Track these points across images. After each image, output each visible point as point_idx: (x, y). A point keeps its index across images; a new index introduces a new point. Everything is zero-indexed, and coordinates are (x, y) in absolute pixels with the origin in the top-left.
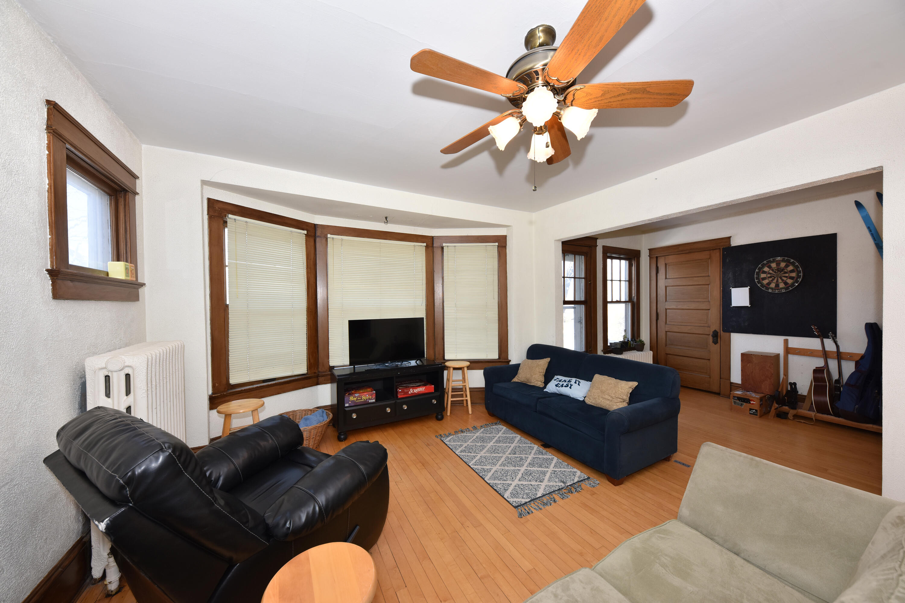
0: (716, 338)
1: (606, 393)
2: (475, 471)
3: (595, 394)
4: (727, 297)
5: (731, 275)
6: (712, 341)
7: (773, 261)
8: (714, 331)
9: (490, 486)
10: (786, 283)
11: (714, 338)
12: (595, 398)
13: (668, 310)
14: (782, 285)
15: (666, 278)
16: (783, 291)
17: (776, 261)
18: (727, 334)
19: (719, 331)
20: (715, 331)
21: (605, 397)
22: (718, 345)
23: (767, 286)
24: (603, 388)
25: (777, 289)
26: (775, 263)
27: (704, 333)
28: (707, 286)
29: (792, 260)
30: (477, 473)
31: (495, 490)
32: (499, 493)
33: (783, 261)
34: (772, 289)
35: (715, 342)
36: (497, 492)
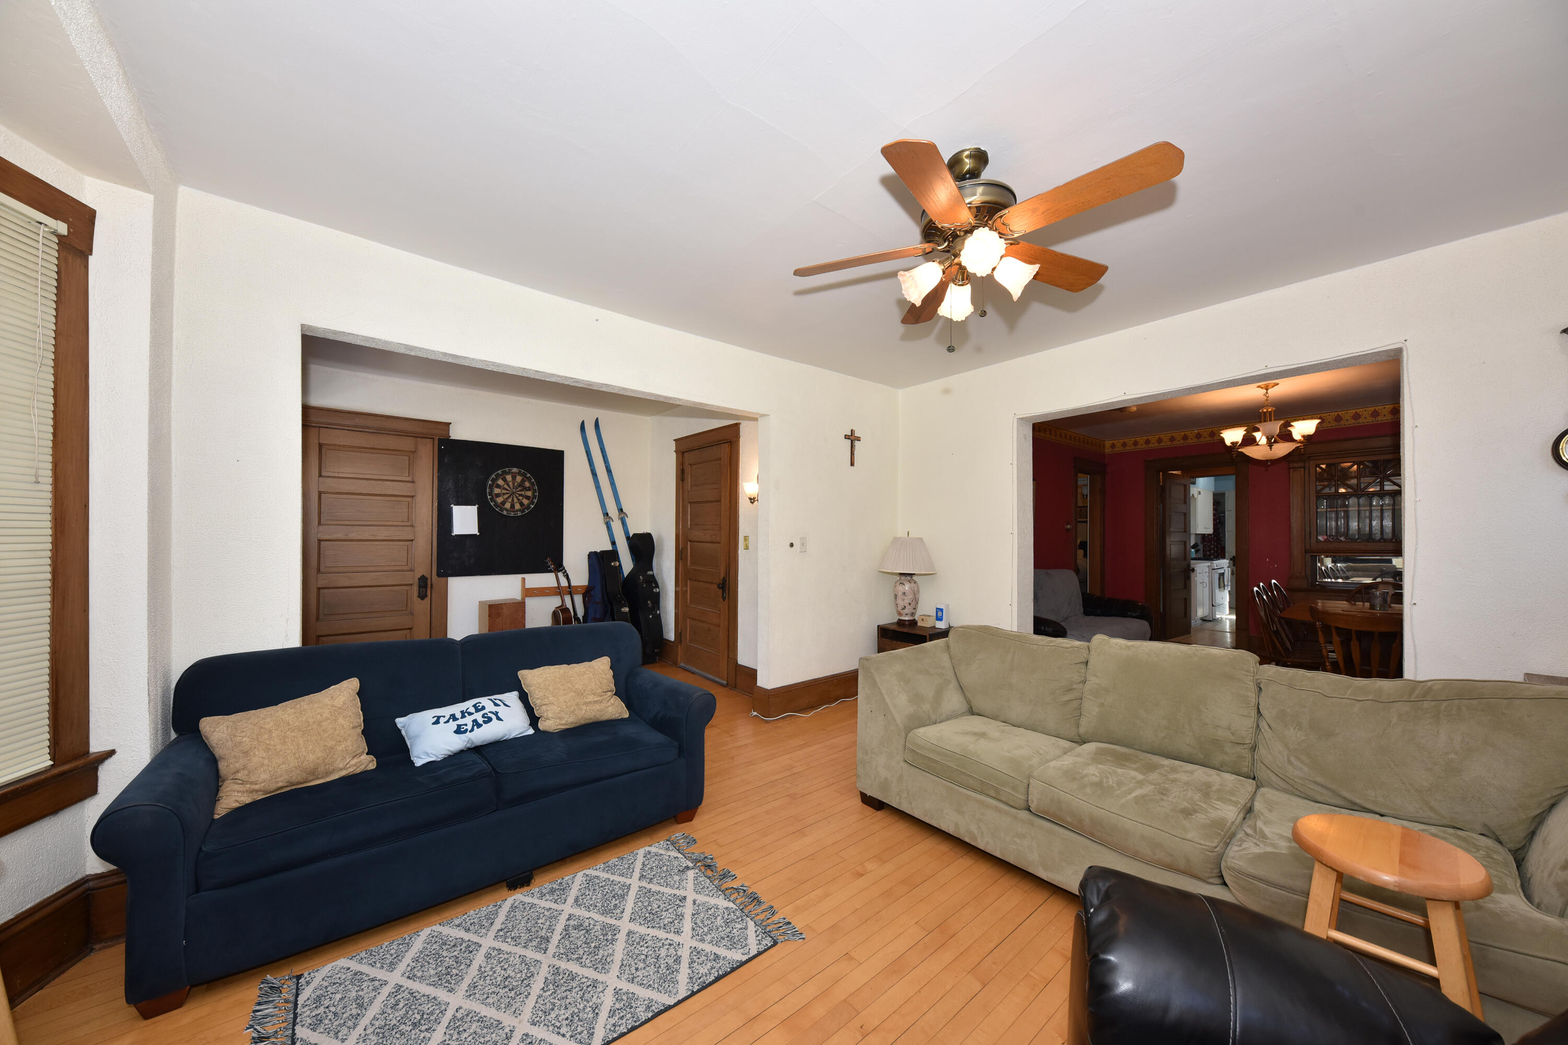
0: (424, 589)
1: (587, 692)
2: (622, 1035)
3: (569, 704)
4: (445, 519)
5: (450, 485)
6: (417, 594)
7: (508, 473)
8: (421, 577)
9: (699, 991)
10: (521, 504)
11: (422, 589)
12: (573, 712)
13: (322, 543)
14: (517, 506)
15: (320, 476)
16: (519, 514)
17: (512, 473)
18: (443, 579)
19: (428, 576)
20: (423, 576)
21: (589, 700)
22: (427, 600)
23: (502, 506)
24: (577, 686)
25: (513, 512)
26: (510, 476)
27: (402, 583)
28: (409, 499)
29: (528, 475)
30: (633, 1029)
31: (717, 979)
32: (729, 970)
33: (519, 473)
34: (507, 510)
35: (422, 596)
36: (726, 974)
